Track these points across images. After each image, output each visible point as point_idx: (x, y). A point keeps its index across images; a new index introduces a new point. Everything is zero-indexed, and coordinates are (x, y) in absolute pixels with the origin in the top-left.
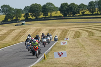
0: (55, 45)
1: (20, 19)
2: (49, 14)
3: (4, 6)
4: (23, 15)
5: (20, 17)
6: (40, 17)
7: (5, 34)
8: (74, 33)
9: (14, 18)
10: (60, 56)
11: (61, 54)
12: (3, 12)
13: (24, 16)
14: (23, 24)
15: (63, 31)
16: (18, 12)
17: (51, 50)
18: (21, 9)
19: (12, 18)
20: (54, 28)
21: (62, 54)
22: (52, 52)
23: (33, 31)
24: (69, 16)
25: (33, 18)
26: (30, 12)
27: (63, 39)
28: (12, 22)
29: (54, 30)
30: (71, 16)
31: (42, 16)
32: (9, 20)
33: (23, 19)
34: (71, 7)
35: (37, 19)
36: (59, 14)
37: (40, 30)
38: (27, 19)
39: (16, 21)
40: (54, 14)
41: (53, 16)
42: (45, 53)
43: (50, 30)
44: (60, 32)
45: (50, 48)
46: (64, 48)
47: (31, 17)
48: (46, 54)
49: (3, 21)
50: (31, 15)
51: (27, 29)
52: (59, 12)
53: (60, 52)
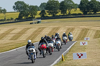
0: (73, 46)
1: (36, 17)
2: (68, 11)
3: (18, 2)
4: (39, 12)
5: (35, 15)
6: (58, 14)
7: (19, 33)
8: (94, 32)
9: (29, 16)
10: (80, 57)
11: (80, 55)
12: (17, 9)
13: (40, 14)
14: (38, 22)
15: (83, 30)
16: (34, 9)
17: (70, 51)
18: (36, 6)
19: (27, 15)
20: (73, 27)
21: (82, 55)
22: (71, 53)
23: (50, 30)
24: (89, 14)
25: (50, 16)
26: (46, 9)
27: (83, 39)
28: (27, 19)
29: (73, 29)
30: (91, 14)
31: (59, 14)
32: (23, 18)
33: (39, 16)
34: (92, 4)
35: (55, 17)
36: (78, 11)
37: (58, 29)
38: (43, 17)
39: (31, 19)
40: (73, 11)
41: (72, 13)
42: (63, 54)
43: (68, 29)
44: (79, 32)
45: (68, 49)
46: (84, 48)
47: (47, 14)
48: (65, 56)
49: (16, 19)
50: (48, 12)
51: (43, 28)
52: (78, 9)
53: (79, 53)
